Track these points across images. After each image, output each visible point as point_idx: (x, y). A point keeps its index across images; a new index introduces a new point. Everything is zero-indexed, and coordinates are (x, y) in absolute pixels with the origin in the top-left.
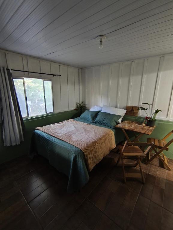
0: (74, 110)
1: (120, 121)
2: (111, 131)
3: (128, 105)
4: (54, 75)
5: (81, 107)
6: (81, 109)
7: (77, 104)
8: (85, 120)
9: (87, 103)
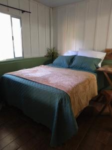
0: (45, 56)
1: (100, 65)
2: (93, 75)
3: (107, 48)
4: (23, 11)
5: (53, 53)
6: (53, 56)
7: (48, 50)
8: (60, 65)
9: (59, 49)
